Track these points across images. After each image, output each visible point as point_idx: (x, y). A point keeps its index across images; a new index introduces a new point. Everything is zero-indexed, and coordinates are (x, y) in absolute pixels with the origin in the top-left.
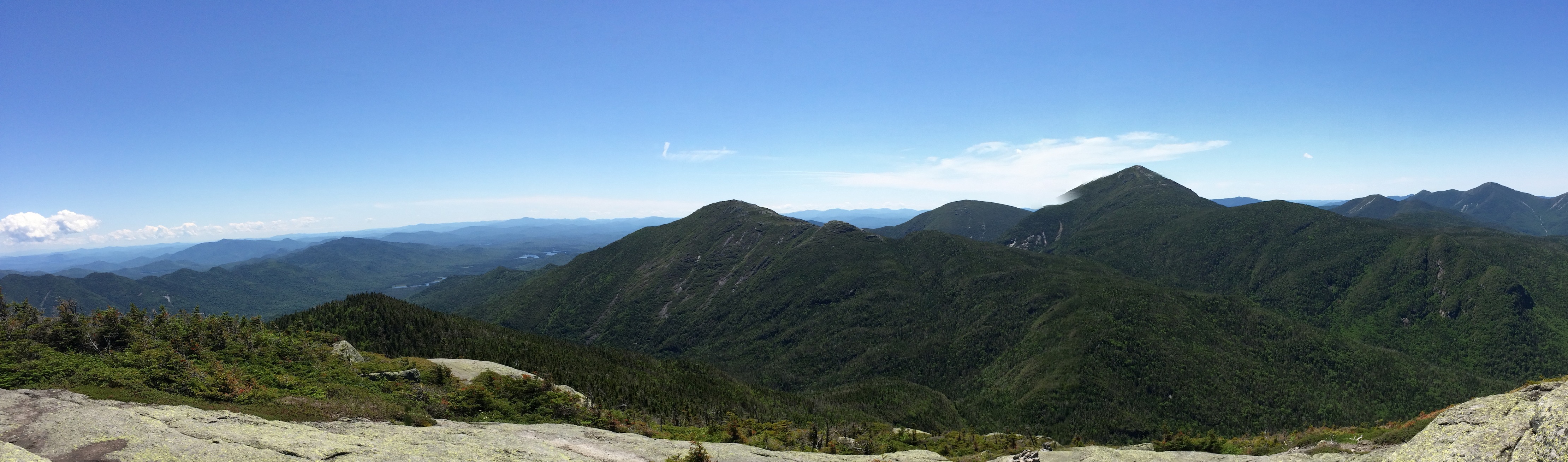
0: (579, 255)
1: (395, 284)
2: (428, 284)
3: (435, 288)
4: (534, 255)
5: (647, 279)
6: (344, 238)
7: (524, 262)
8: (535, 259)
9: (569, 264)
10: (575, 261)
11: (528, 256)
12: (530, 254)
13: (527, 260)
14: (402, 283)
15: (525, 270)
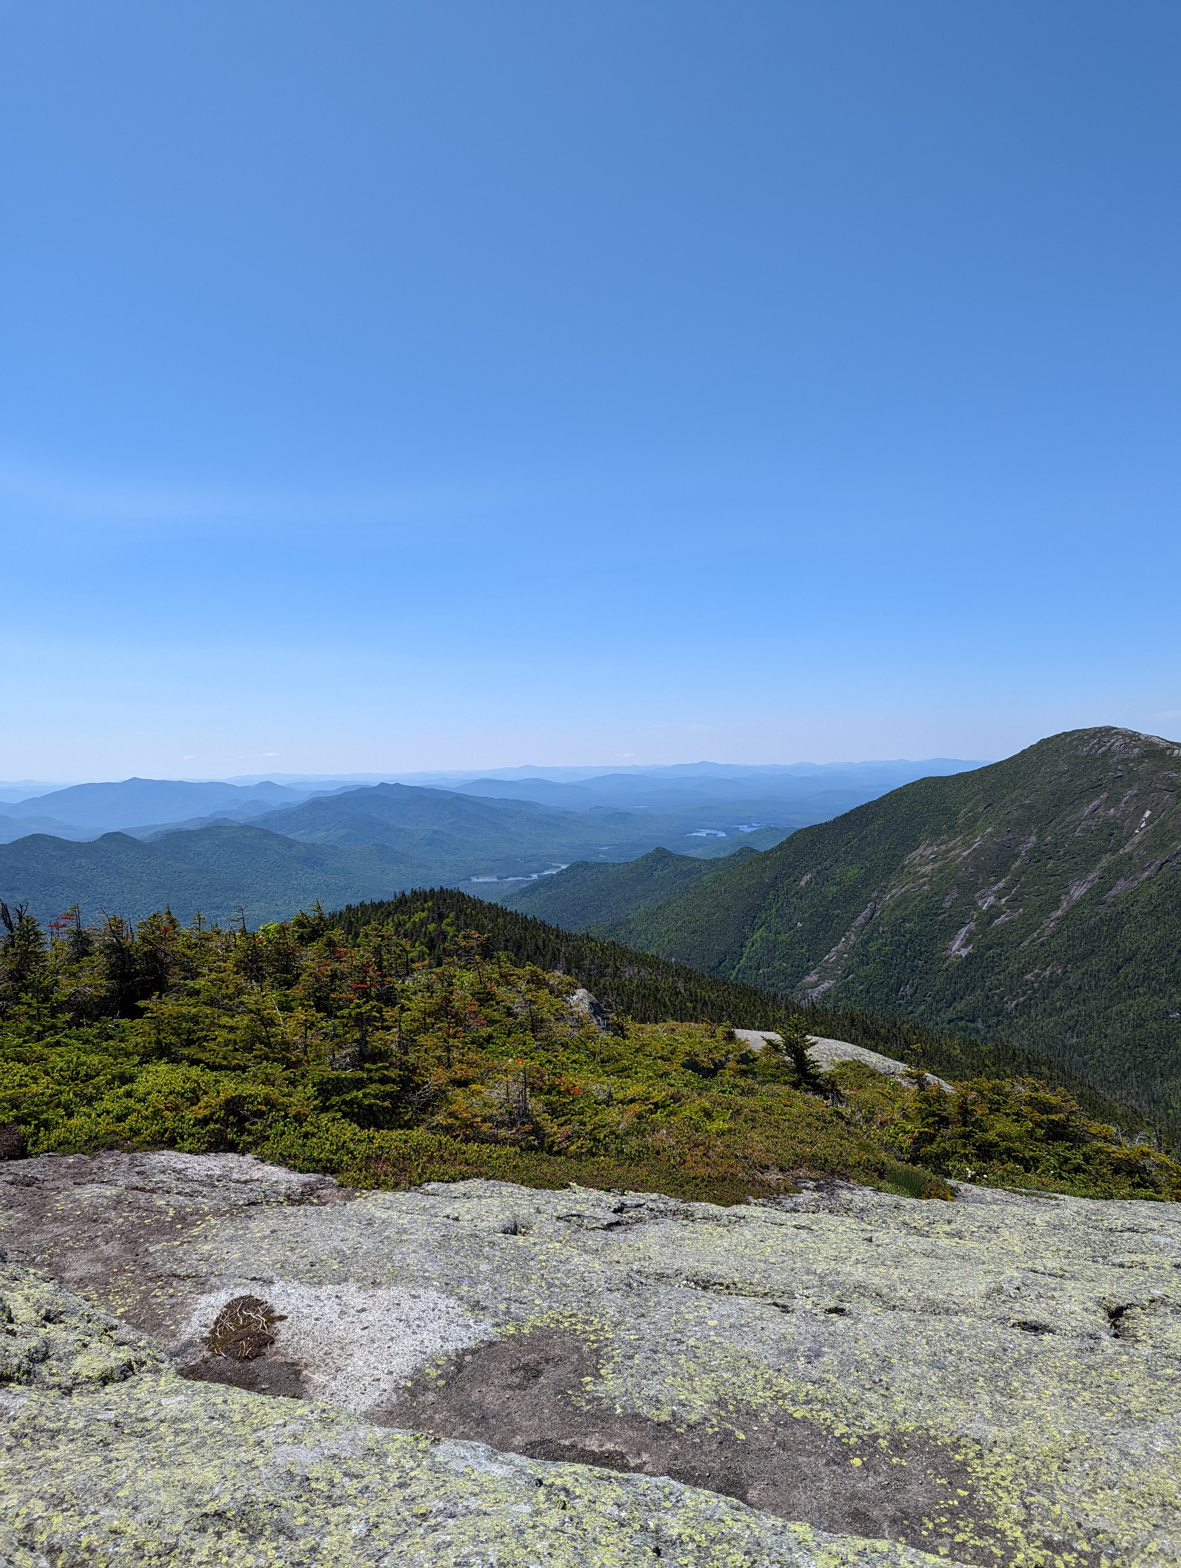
0: (800, 831)
1: (477, 875)
2: (535, 876)
3: (547, 883)
4: (718, 830)
5: (927, 876)
6: (383, 785)
7: (700, 843)
8: (718, 839)
9: (780, 847)
10: (791, 840)
11: (708, 831)
12: (710, 828)
13: (705, 838)
14: (489, 872)
15: (702, 857)
